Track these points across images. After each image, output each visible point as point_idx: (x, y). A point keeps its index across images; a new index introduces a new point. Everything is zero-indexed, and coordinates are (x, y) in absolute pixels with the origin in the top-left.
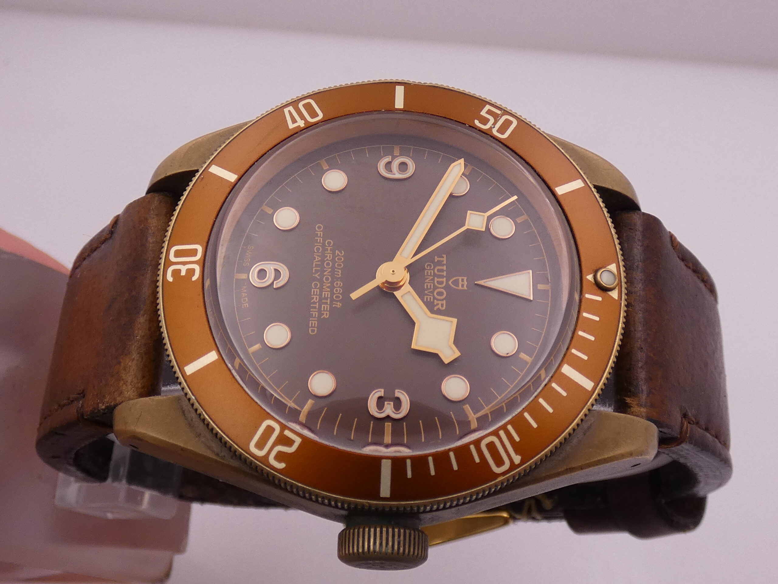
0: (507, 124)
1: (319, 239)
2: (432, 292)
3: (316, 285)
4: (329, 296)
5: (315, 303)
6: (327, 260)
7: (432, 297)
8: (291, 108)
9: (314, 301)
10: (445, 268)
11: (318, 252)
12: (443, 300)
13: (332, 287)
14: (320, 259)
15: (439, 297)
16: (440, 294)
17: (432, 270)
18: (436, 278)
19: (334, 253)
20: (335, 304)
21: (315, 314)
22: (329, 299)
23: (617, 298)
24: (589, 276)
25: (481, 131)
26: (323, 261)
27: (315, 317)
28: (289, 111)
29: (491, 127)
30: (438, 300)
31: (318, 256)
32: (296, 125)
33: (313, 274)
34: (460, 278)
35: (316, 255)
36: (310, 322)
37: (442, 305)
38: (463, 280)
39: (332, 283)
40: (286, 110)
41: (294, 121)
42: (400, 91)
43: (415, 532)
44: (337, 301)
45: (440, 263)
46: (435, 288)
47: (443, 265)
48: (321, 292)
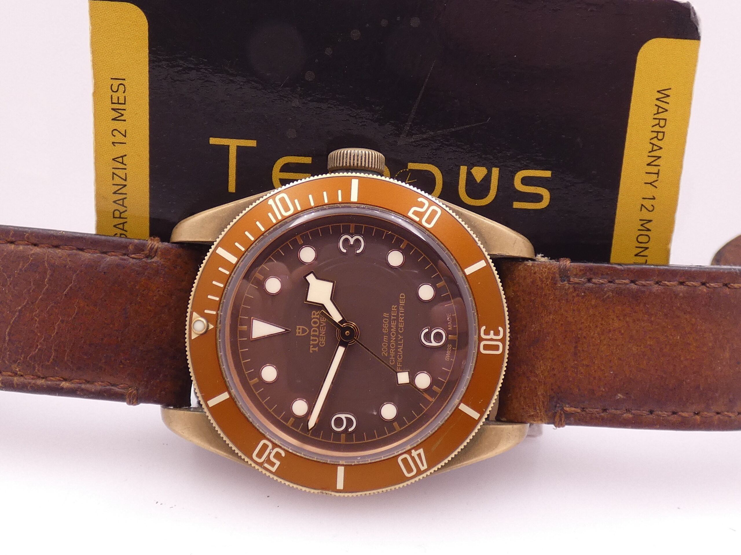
0: (260, 455)
1: (399, 365)
2: (320, 324)
3: (401, 330)
4: (392, 321)
5: (401, 316)
6: (393, 349)
7: (321, 320)
8: (422, 468)
9: (402, 318)
10: (312, 342)
11: (400, 355)
12: (314, 318)
13: (390, 328)
14: (398, 350)
15: (316, 320)
16: (315, 323)
17: (320, 341)
18: (318, 335)
19: (389, 353)
20: (387, 316)
21: (402, 310)
22: (392, 319)
23: (194, 313)
24: (211, 328)
25: (280, 447)
26: (397, 348)
27: (401, 306)
28: (423, 465)
29: (273, 450)
30: (317, 318)
31: (400, 352)
32: (418, 452)
33: (402, 338)
34: (300, 334)
35: (401, 353)
36: (404, 303)
37: (314, 314)
38: (299, 333)
39: (390, 331)
40: (426, 467)
41: (419, 455)
42: (340, 485)
43: (337, 165)
44: (386, 318)
45: (315, 346)
46: (318, 327)
47: (312, 344)
48: (397, 325)
